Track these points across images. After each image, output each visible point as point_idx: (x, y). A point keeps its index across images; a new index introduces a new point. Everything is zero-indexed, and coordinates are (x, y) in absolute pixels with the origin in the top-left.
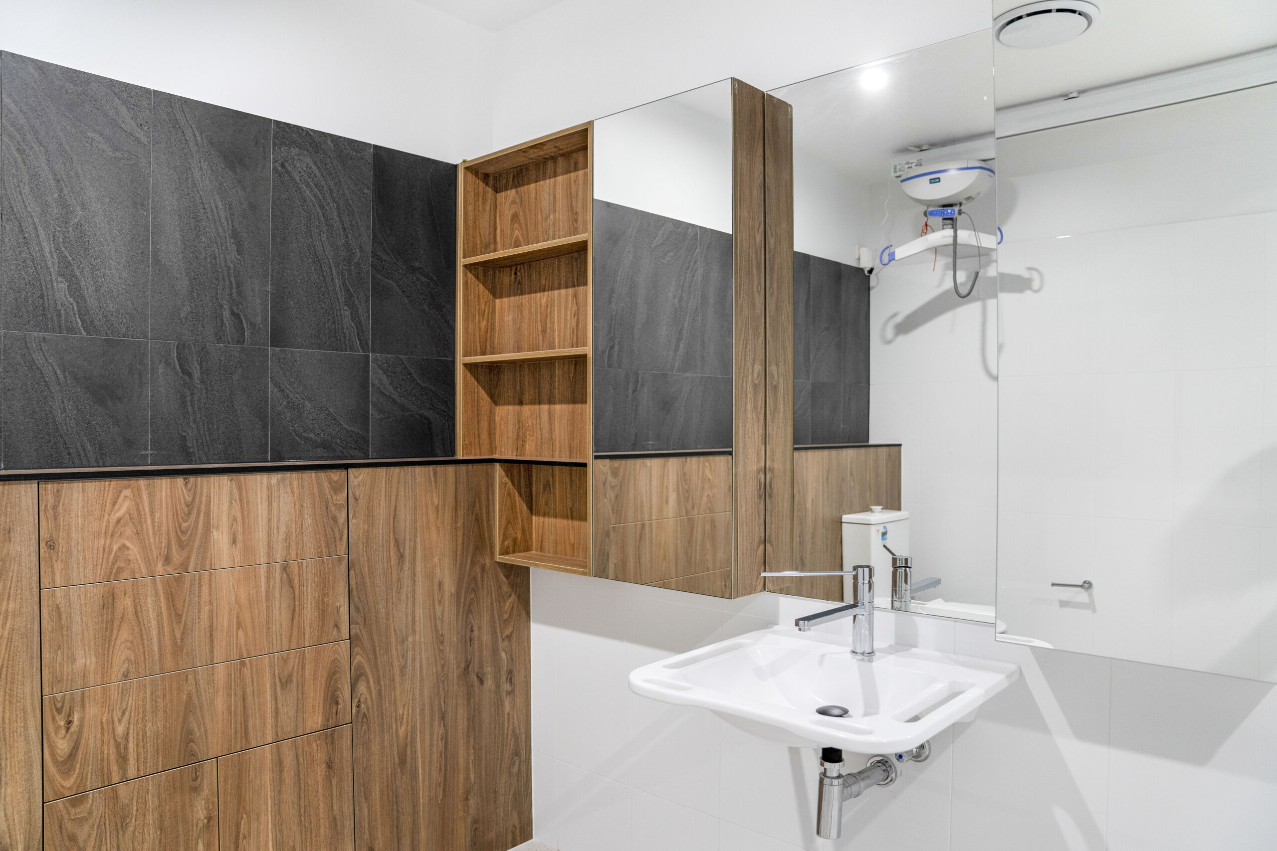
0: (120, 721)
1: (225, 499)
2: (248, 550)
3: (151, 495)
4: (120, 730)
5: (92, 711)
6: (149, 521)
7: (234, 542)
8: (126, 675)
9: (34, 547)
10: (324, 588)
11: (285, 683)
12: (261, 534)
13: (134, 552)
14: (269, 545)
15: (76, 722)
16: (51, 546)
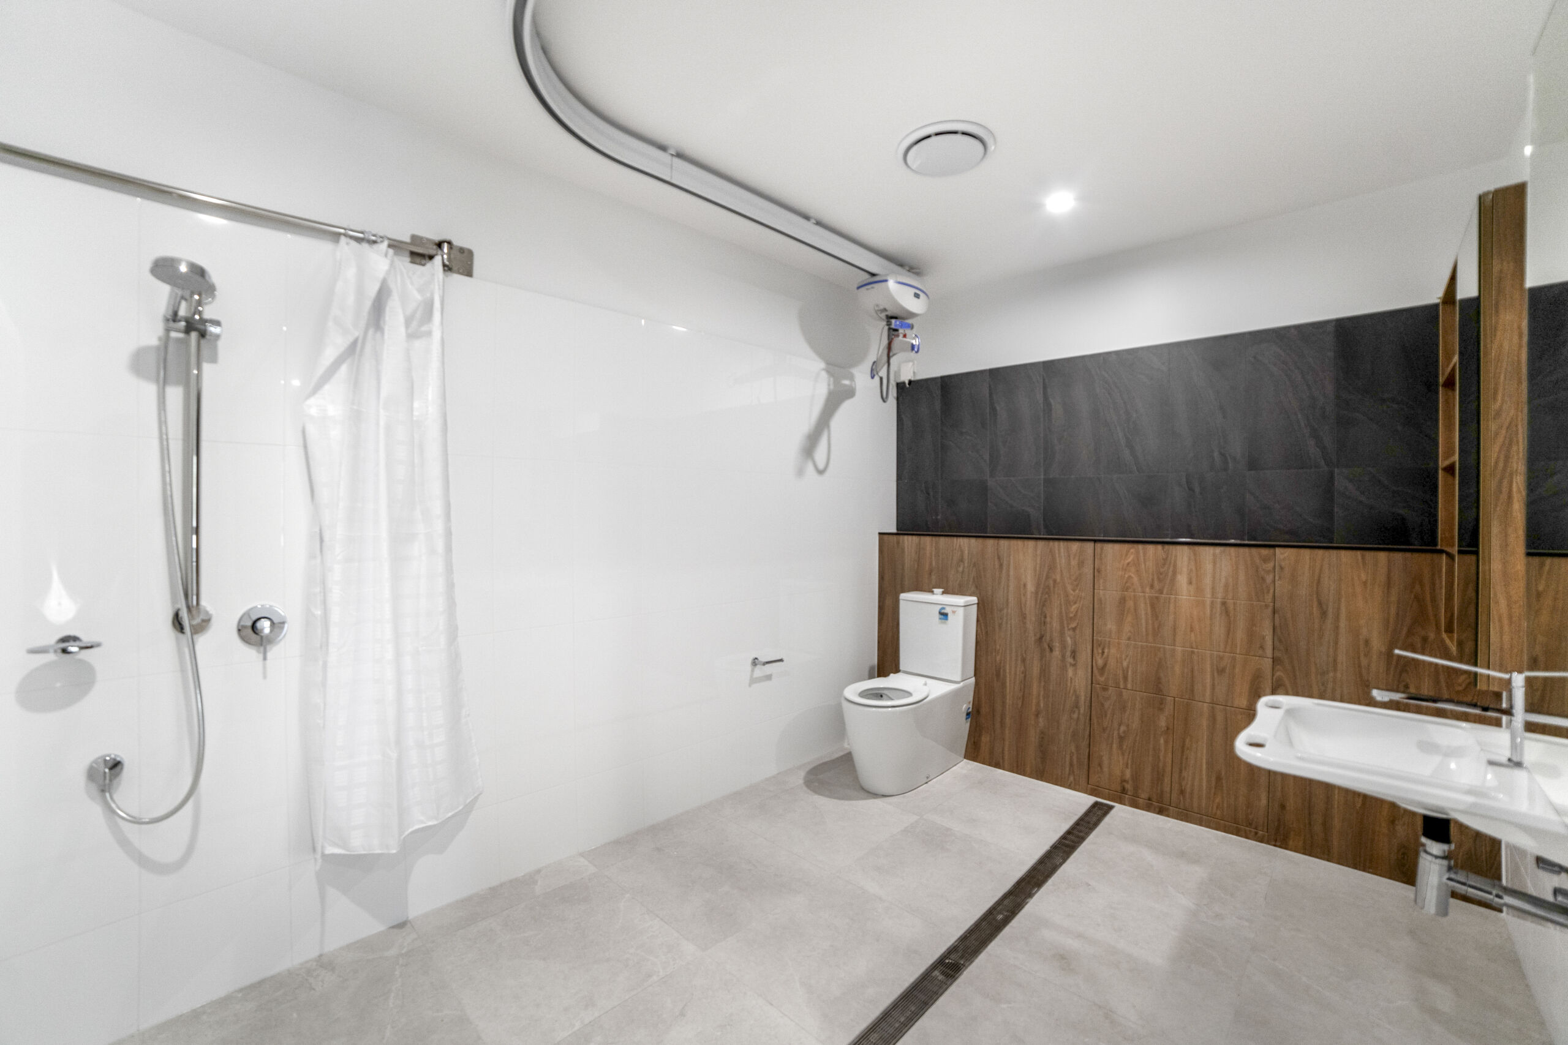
0: (1125, 659)
1: (1186, 559)
2: (1199, 590)
3: (1145, 554)
4: (1125, 664)
5: (1113, 651)
6: (1143, 566)
7: (1190, 583)
8: (1129, 639)
9: (1092, 571)
10: (1252, 622)
11: (1221, 671)
12: (1208, 581)
13: (1135, 579)
14: (1213, 588)
15: (1106, 654)
16: (1099, 571)
